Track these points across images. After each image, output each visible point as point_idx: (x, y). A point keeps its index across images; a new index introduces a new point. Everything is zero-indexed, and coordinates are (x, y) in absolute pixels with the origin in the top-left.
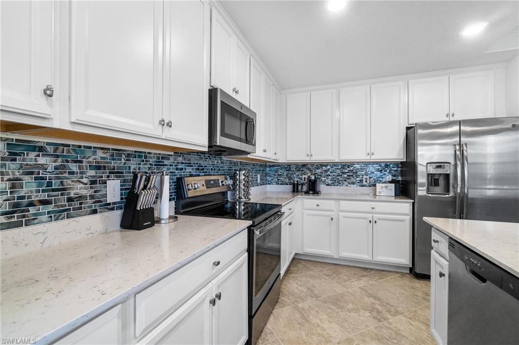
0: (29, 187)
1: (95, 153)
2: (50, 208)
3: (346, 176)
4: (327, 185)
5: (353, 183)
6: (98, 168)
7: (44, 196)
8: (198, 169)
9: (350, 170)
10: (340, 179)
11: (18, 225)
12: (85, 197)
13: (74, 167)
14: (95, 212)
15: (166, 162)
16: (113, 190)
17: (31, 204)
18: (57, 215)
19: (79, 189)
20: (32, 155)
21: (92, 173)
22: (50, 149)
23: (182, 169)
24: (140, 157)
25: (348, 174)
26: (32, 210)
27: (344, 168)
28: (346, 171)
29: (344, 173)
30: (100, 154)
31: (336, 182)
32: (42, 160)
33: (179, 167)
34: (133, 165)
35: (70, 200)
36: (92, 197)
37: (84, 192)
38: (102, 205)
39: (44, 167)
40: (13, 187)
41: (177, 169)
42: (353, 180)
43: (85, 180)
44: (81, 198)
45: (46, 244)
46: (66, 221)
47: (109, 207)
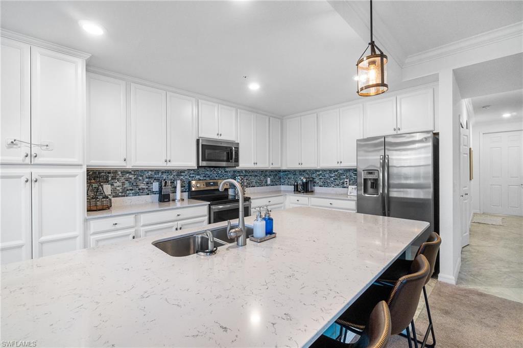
0: (127, 185)
1: (148, 173)
2: (133, 192)
3: (332, 179)
4: (320, 186)
5: (338, 185)
6: (150, 178)
7: (131, 188)
8: (205, 177)
9: (336, 175)
10: (329, 182)
11: (124, 196)
12: (144, 189)
13: (141, 178)
14: (148, 194)
15: (182, 174)
16: (155, 186)
17: (127, 190)
18: (135, 194)
19: (142, 186)
20: (128, 175)
21: (147, 180)
22: (133, 172)
23: (193, 177)
24: (168, 172)
25: (334, 178)
26: (128, 192)
27: (331, 173)
28: (333, 175)
29: (331, 177)
30: (150, 172)
31: (326, 184)
32: (130, 176)
33: (191, 176)
34: (165, 176)
35: (139, 189)
36: (147, 189)
37: (144, 187)
38: (150, 192)
39: (131, 178)
40: (123, 185)
41: (190, 177)
42: (337, 182)
43: (145, 183)
44: (143, 189)
45: (132, 203)
46: (138, 196)
47: (153, 193)
